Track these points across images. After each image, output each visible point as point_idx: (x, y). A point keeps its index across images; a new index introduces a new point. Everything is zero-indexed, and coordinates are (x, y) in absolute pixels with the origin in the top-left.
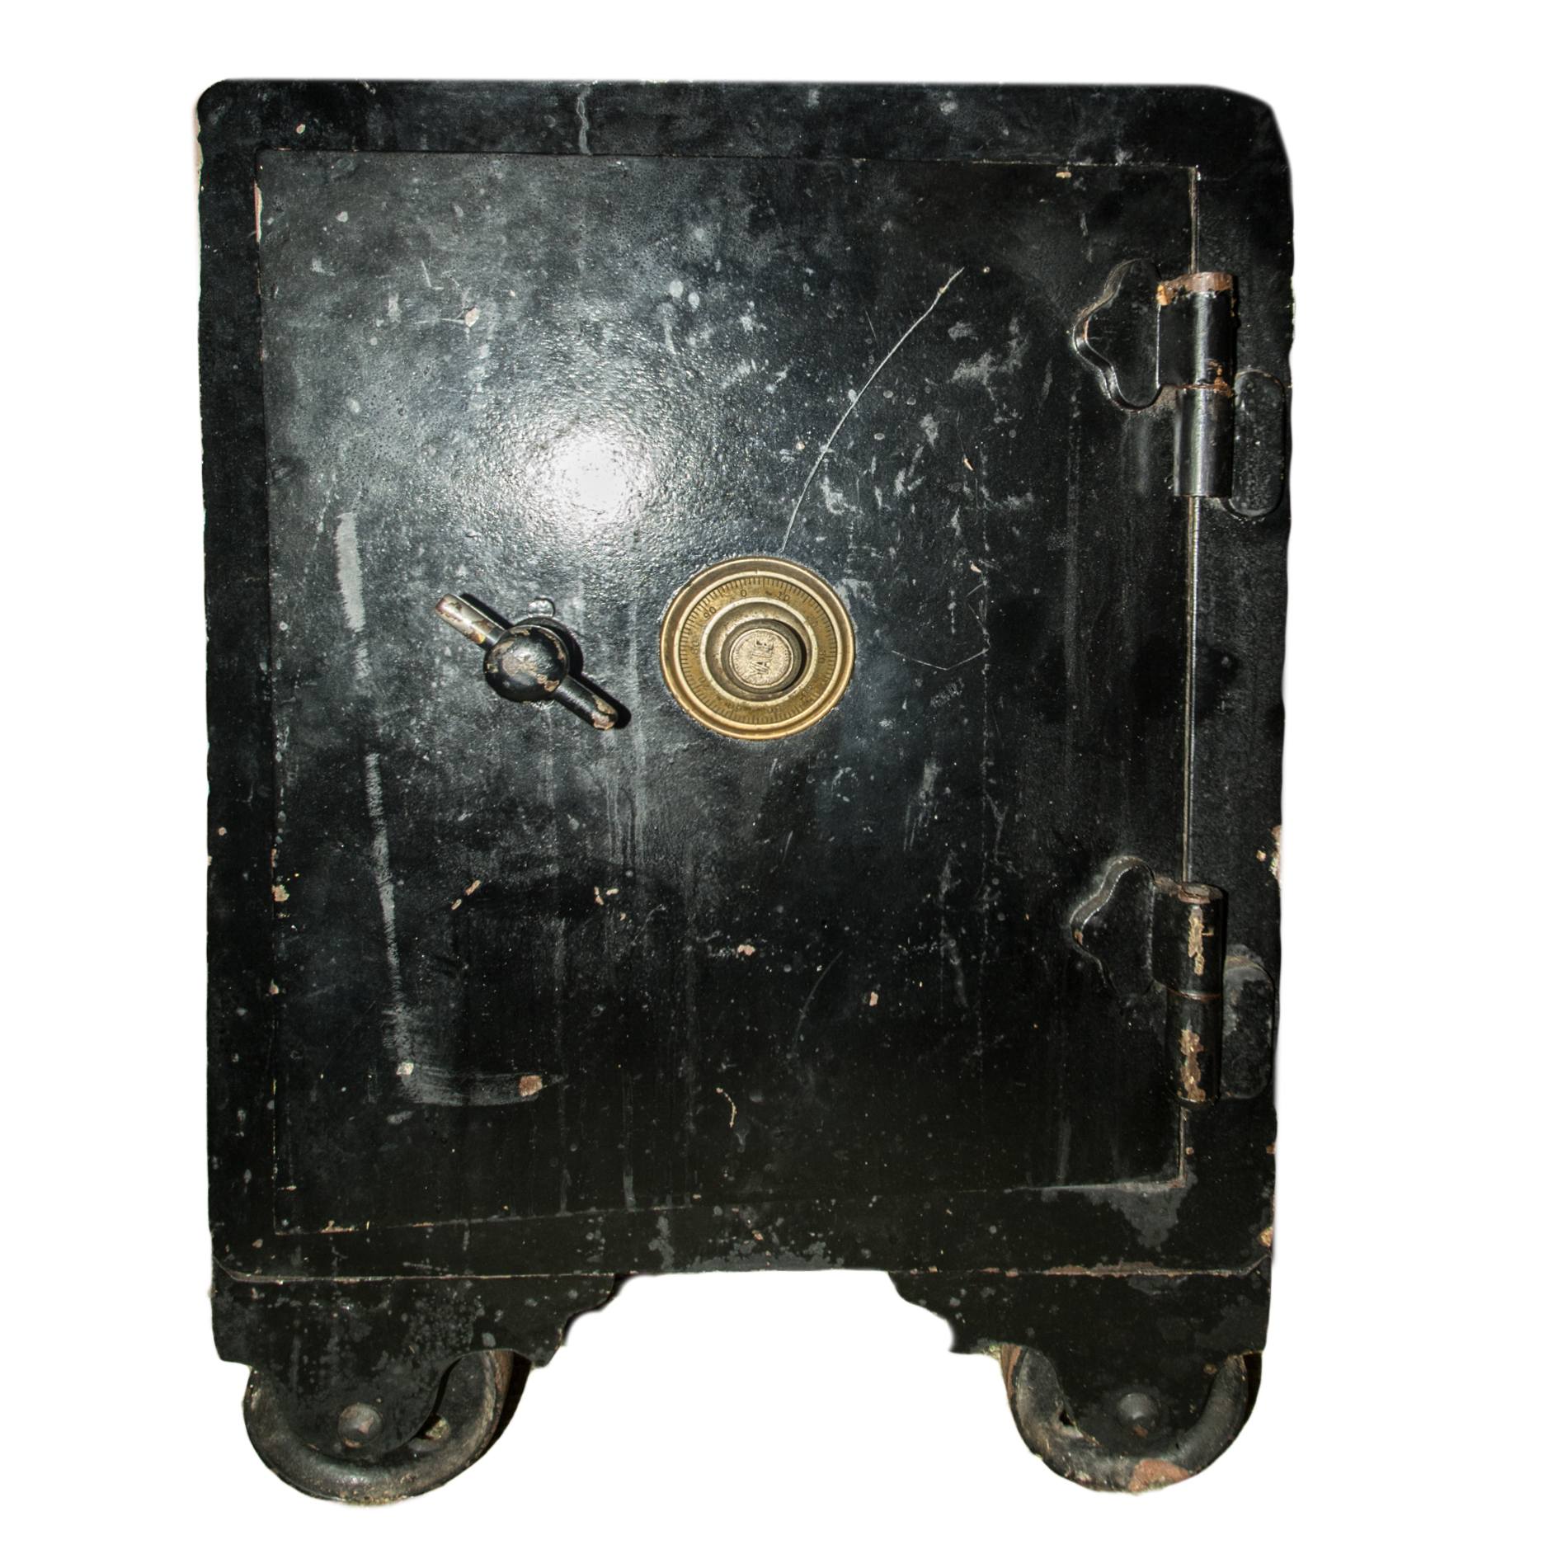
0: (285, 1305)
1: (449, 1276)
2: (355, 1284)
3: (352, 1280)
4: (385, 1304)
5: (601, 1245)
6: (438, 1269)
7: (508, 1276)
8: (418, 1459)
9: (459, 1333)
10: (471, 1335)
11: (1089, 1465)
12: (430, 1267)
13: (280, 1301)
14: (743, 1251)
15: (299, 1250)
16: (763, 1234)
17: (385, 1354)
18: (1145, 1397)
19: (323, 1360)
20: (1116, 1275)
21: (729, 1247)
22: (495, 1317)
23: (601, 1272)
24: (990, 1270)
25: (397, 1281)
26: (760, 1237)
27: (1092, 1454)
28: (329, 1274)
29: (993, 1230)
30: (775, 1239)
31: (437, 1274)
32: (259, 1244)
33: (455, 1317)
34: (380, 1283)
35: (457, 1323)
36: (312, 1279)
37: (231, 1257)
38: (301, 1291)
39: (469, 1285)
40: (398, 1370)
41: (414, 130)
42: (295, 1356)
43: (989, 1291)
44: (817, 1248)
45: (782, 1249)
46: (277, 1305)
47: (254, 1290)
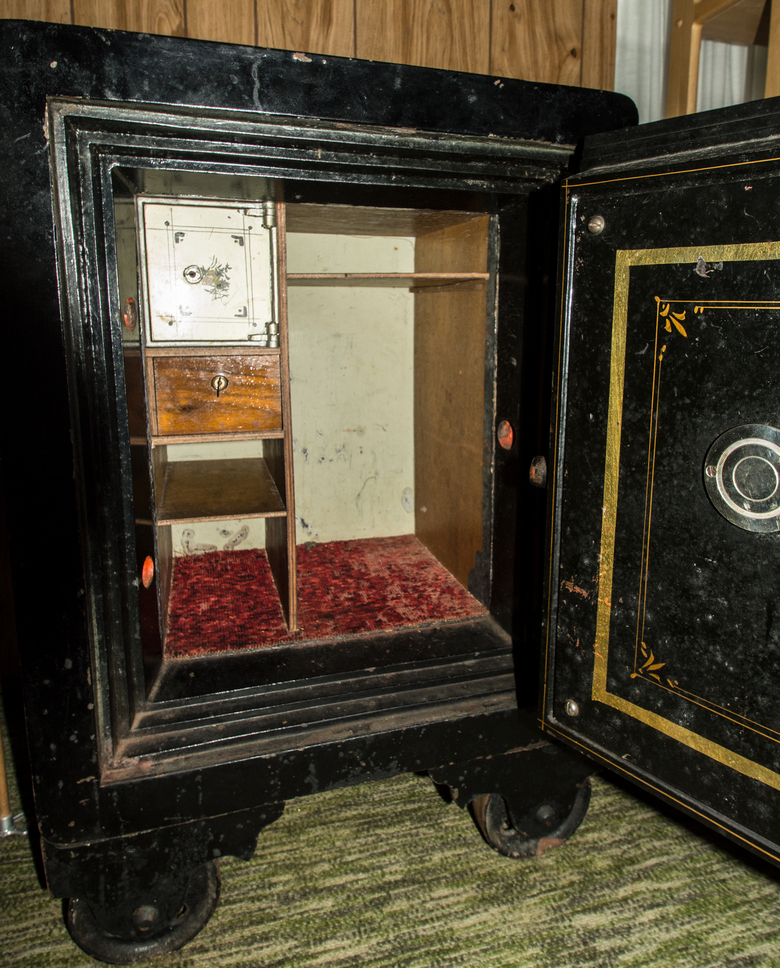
0: (93, 858)
1: (192, 821)
2: (135, 837)
3: (133, 835)
4: (154, 845)
5: (278, 785)
6: (185, 818)
7: (226, 814)
8: (173, 930)
9: (199, 852)
10: (206, 852)
11: (517, 847)
12: (180, 818)
13: (89, 856)
14: (355, 774)
15: (98, 823)
16: (366, 763)
17: (157, 874)
18: (549, 806)
19: (119, 885)
20: (538, 748)
21: (348, 773)
22: (219, 838)
23: (279, 801)
24: (478, 758)
25: (161, 830)
26: (364, 764)
27: (518, 842)
28: (119, 834)
29: (481, 737)
30: (372, 764)
31: (184, 821)
32: (72, 824)
33: (197, 844)
34: (150, 833)
35: (198, 847)
36: (108, 839)
37: (55, 835)
38: (102, 847)
39: (203, 823)
40: (165, 881)
41: (139, 75)
42: (101, 887)
43: (478, 769)
44: (393, 764)
45: (376, 768)
46: (87, 858)
47: (72, 853)
